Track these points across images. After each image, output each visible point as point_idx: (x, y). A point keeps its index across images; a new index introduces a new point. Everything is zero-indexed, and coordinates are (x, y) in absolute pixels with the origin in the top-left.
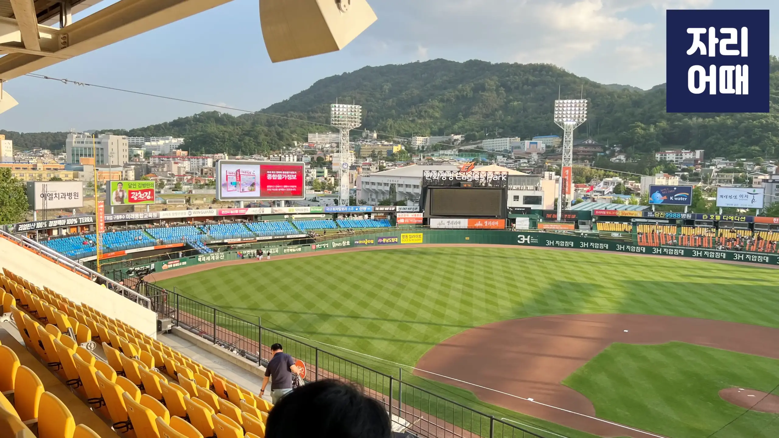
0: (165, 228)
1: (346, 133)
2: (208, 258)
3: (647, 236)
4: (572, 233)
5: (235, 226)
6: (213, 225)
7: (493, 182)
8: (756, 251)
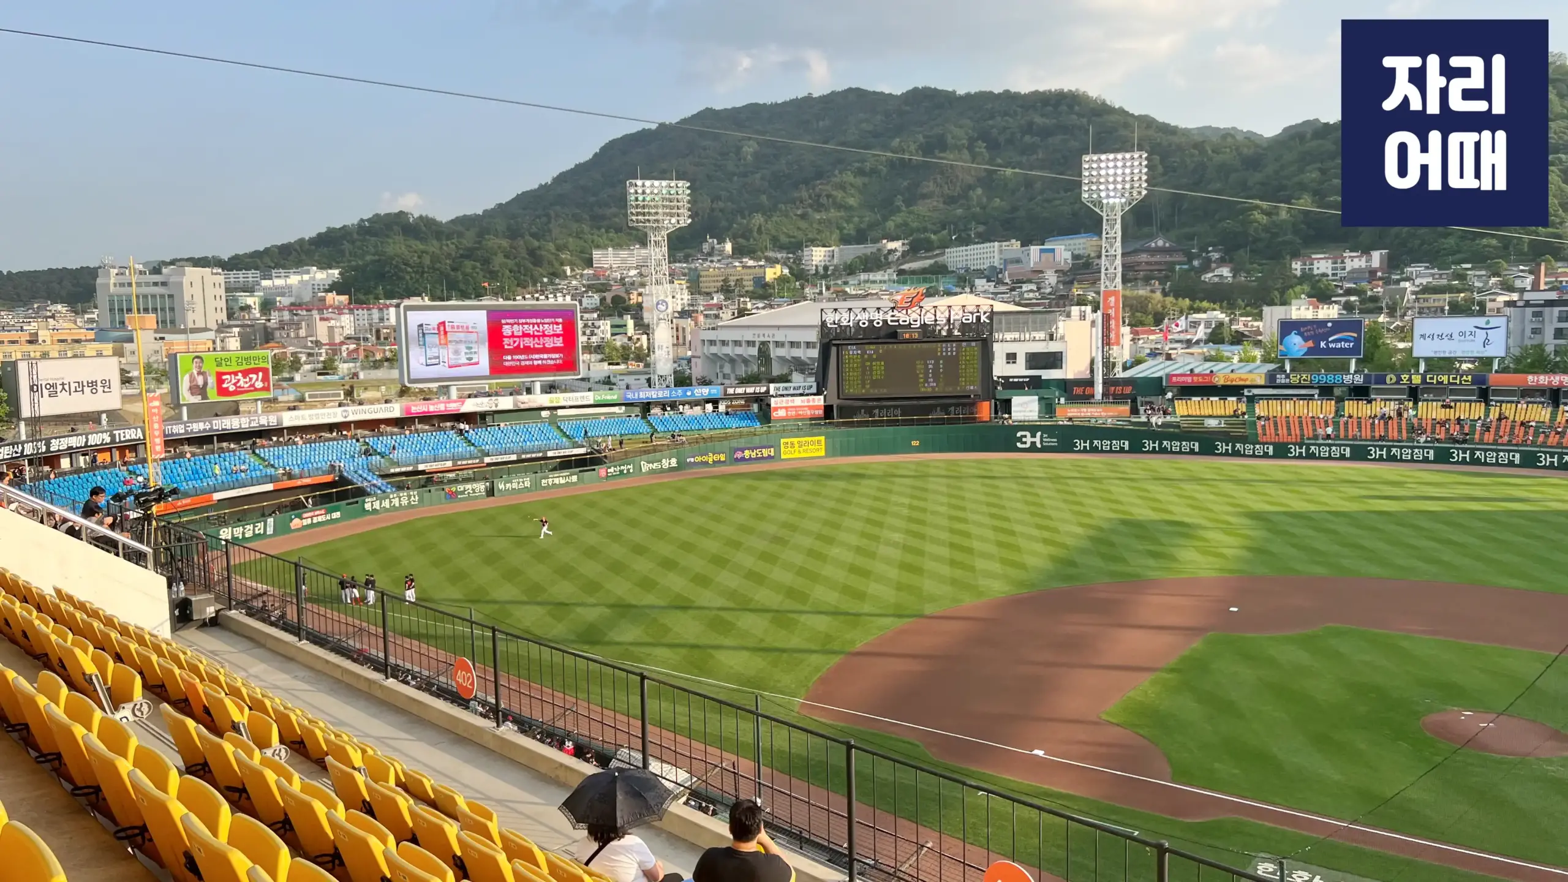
0: (294, 447)
1: (660, 239)
2: (386, 504)
3: (1276, 424)
4: (1124, 423)
5: (441, 436)
6: (394, 437)
7: (964, 327)
8: (1495, 443)
